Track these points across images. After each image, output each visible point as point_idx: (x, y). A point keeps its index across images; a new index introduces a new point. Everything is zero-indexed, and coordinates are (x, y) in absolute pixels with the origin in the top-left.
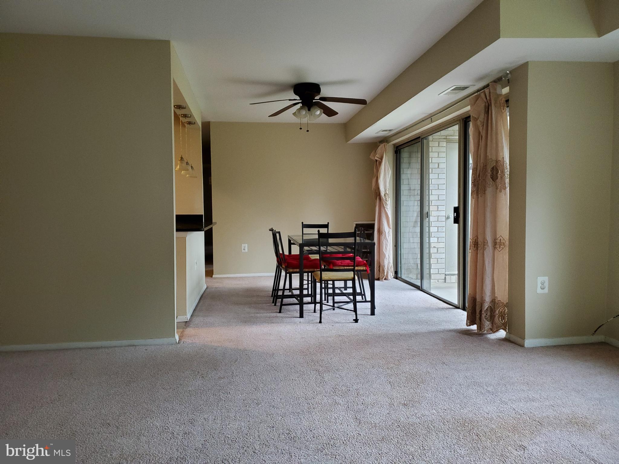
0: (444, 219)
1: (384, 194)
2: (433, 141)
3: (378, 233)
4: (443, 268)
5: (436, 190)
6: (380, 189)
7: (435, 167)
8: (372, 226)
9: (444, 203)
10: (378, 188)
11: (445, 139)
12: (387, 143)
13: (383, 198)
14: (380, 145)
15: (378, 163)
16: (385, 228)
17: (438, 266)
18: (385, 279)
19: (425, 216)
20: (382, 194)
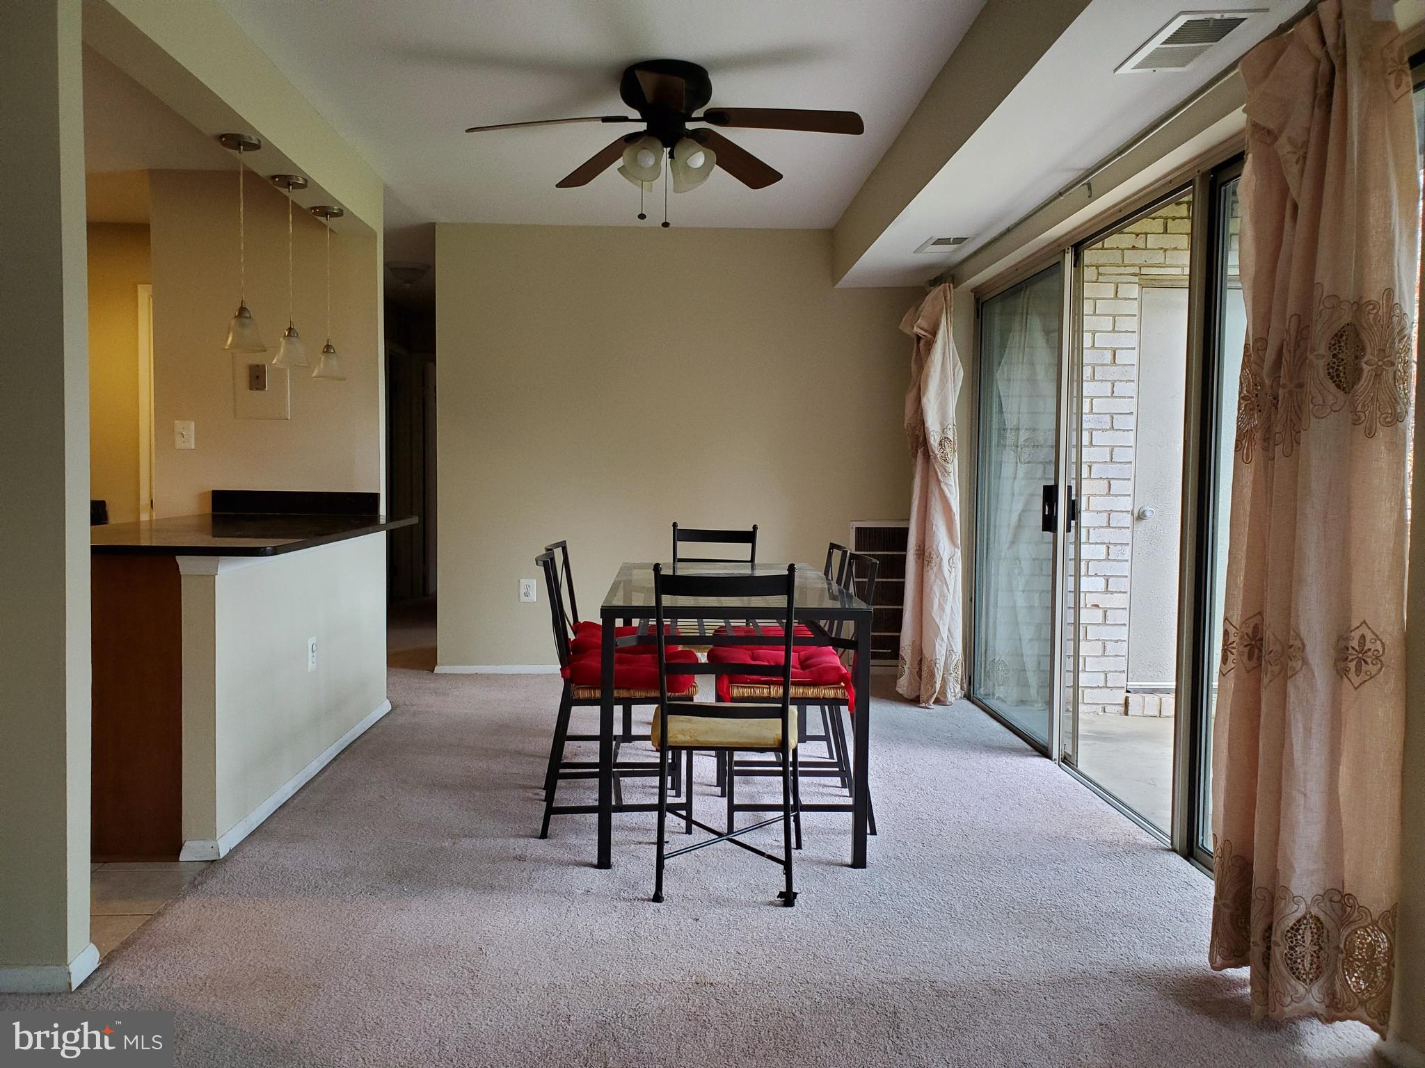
0: (1127, 520)
1: (938, 441)
2: (1100, 280)
3: (919, 558)
4: (1121, 672)
5: (1106, 430)
6: (926, 425)
7: (1104, 362)
8: (898, 538)
9: (1128, 471)
10: (921, 422)
11: (1134, 275)
12: (951, 285)
13: (937, 452)
14: (930, 291)
15: (920, 348)
16: (941, 545)
17: (1108, 664)
18: (937, 701)
20: (934, 440)
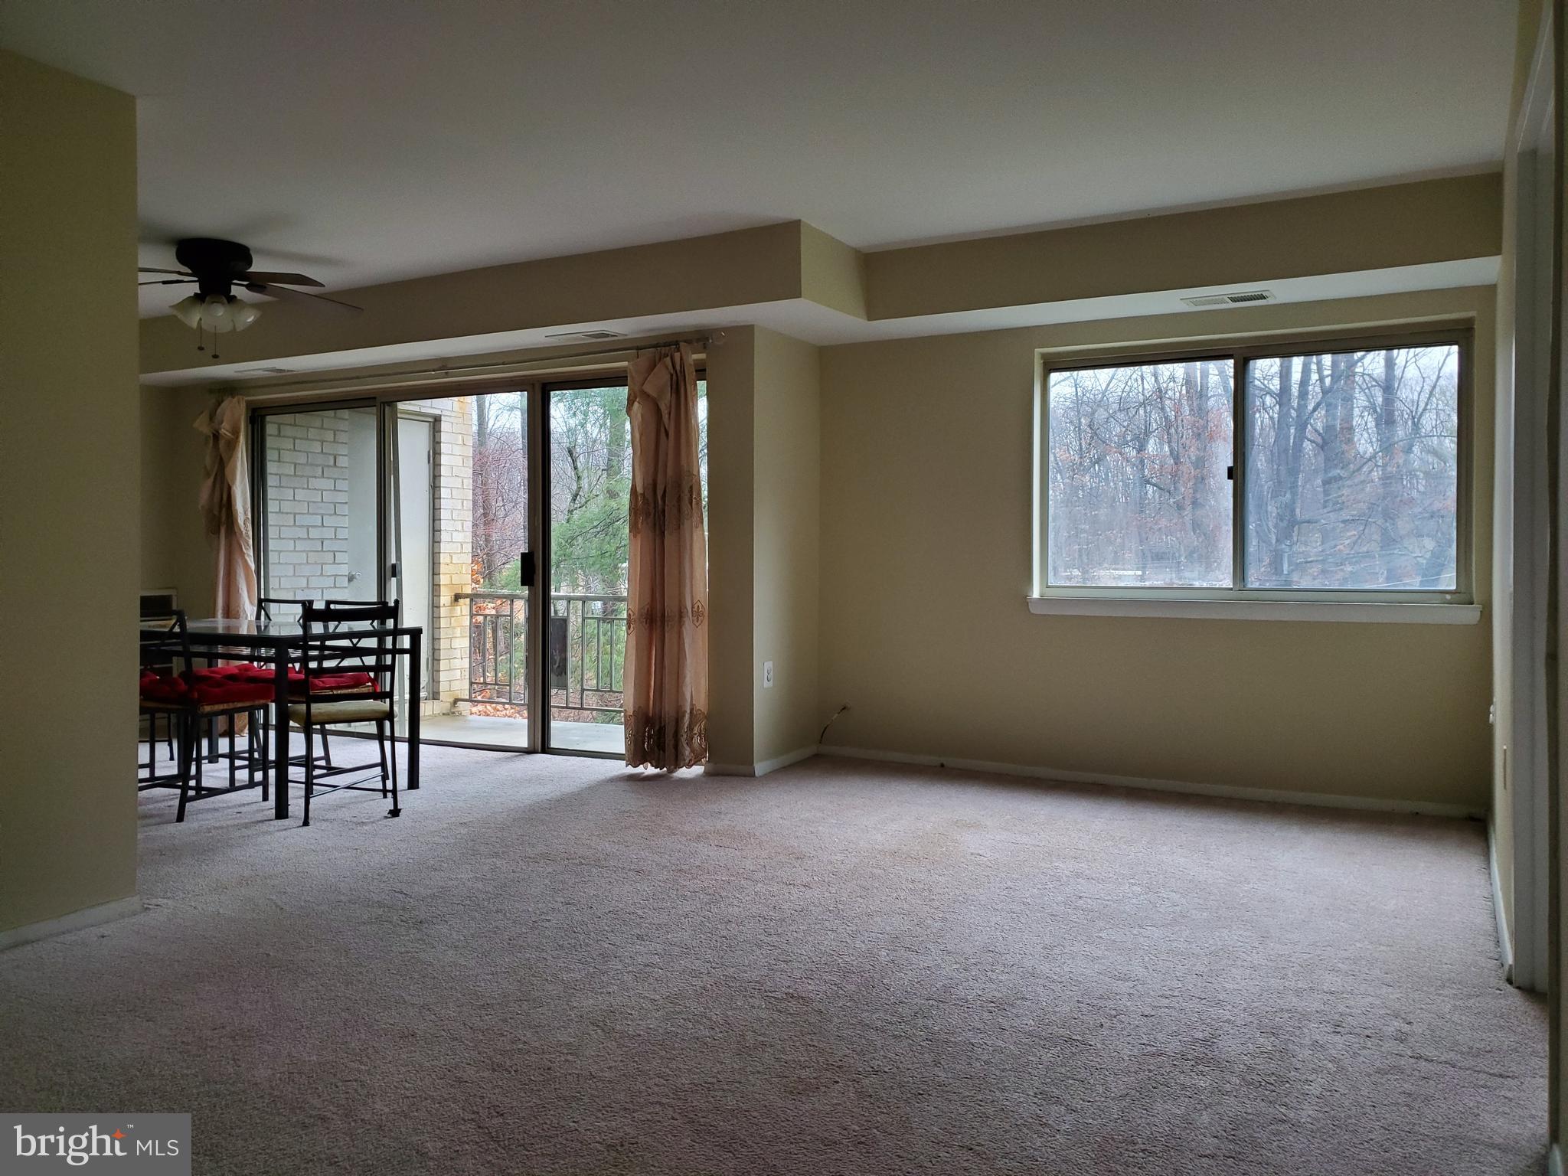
0: (346, 582)
1: (242, 521)
5: (330, 514)
12: (243, 397)
13: (242, 529)
19: (389, 572)
20: (239, 521)
